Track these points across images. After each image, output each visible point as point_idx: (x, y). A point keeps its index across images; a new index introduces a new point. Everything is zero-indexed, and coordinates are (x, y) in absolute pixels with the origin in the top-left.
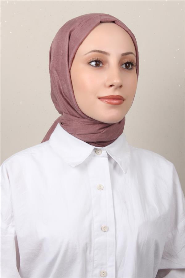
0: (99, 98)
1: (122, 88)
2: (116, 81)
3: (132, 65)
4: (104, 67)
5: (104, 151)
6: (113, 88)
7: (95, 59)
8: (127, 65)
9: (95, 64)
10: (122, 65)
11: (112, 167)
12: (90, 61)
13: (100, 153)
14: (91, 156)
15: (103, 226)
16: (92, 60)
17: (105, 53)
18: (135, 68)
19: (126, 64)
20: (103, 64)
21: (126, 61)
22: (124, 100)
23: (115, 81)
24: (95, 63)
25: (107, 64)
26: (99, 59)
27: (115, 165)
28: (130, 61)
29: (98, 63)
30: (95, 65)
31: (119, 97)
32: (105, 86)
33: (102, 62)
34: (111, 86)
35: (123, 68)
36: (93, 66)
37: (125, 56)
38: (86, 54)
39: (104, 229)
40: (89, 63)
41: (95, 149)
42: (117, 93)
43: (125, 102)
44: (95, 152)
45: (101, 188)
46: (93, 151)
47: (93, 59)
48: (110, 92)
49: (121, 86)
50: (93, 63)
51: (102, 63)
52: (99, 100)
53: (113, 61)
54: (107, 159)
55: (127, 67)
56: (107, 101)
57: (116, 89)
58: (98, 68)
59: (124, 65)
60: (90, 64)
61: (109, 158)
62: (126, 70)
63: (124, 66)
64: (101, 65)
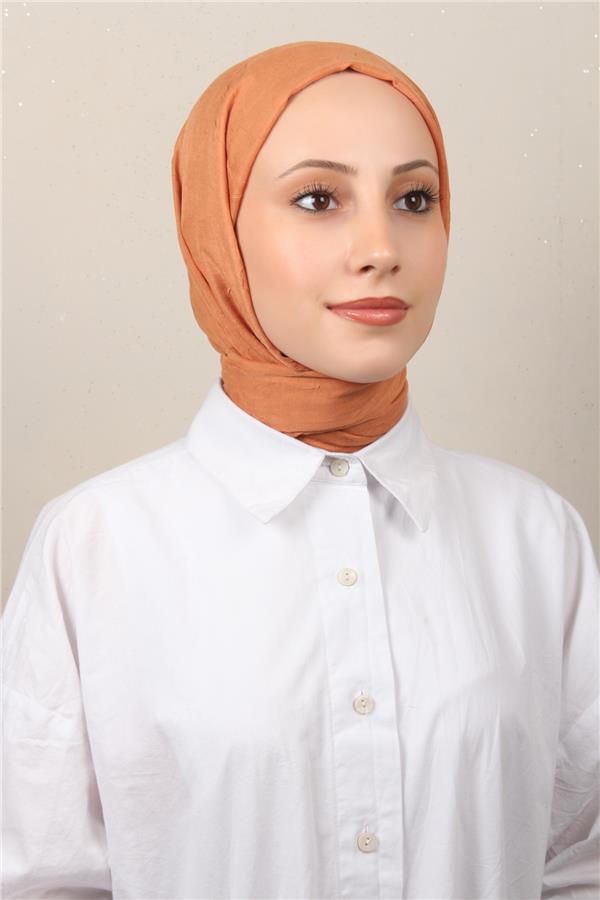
0: (330, 307)
1: (399, 274)
2: (381, 254)
3: (429, 198)
4: (344, 210)
5: (356, 463)
6: (370, 274)
7: (311, 190)
8: (413, 199)
9: (314, 204)
10: (397, 200)
11: (382, 512)
12: (296, 196)
13: (344, 470)
14: (316, 480)
15: (358, 695)
16: (302, 192)
17: (342, 168)
18: (437, 206)
19: (408, 196)
20: (338, 203)
21: (408, 188)
22: (406, 309)
23: (376, 255)
24: (313, 200)
25: (351, 203)
26: (323, 188)
27: (392, 507)
28: (420, 188)
29: (322, 199)
30: (312, 207)
31: (393, 302)
32: (347, 269)
33: (335, 195)
34: (366, 269)
35: (400, 210)
36: (308, 210)
37: (403, 175)
38: (285, 174)
39: (363, 706)
40: (296, 201)
41: (328, 458)
42: (384, 291)
43: (409, 313)
44: (330, 467)
45: (349, 580)
46: (322, 465)
47: (307, 189)
48: (361, 288)
49: (395, 269)
50: (308, 202)
51: (334, 199)
52: (328, 311)
53: (368, 192)
54: (365, 489)
55: (413, 207)
56: (356, 313)
57: (381, 277)
58: (321, 214)
59: (404, 200)
60: (298, 203)
61: (373, 484)
62: (410, 214)
63: (402, 204)
64: (332, 205)
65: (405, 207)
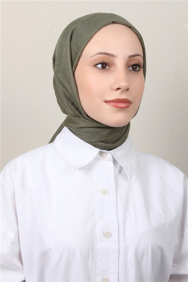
0: (106, 102)
1: (129, 91)
2: (123, 84)
3: (140, 67)
4: (111, 69)
5: (109, 155)
6: (119, 91)
7: (101, 62)
8: (134, 67)
9: (101, 67)
10: (129, 67)
11: (117, 170)
12: (96, 64)
13: (106, 156)
14: (96, 159)
15: (106, 231)
16: (98, 63)
17: (112, 55)
18: (142, 70)
19: (133, 66)
20: (109, 66)
21: (133, 63)
22: (131, 103)
23: (122, 84)
24: (101, 65)
25: (114, 67)
26: (105, 62)
27: (121, 170)
28: (137, 63)
29: (104, 65)
30: (101, 68)
31: (126, 101)
32: (112, 89)
33: (109, 64)
34: (118, 89)
35: (130, 70)
36: (99, 68)
37: (131, 58)
38: (92, 56)
39: (107, 235)
40: (95, 65)
41: (100, 152)
42: (124, 96)
43: (132, 105)
44: (101, 155)
45: (105, 193)
46: (98, 154)
47: (99, 62)
48: (117, 95)
49: (128, 90)
50: (100, 66)
51: (108, 65)
52: (105, 103)
53: (120, 63)
54: (112, 163)
55: (134, 69)
56: (114, 104)
57: (123, 92)
58: (104, 70)
59: (131, 67)
60: (96, 66)
61: (115, 161)
62: (133, 71)
63: (131, 68)
64: (107, 67)
65: (131, 69)
